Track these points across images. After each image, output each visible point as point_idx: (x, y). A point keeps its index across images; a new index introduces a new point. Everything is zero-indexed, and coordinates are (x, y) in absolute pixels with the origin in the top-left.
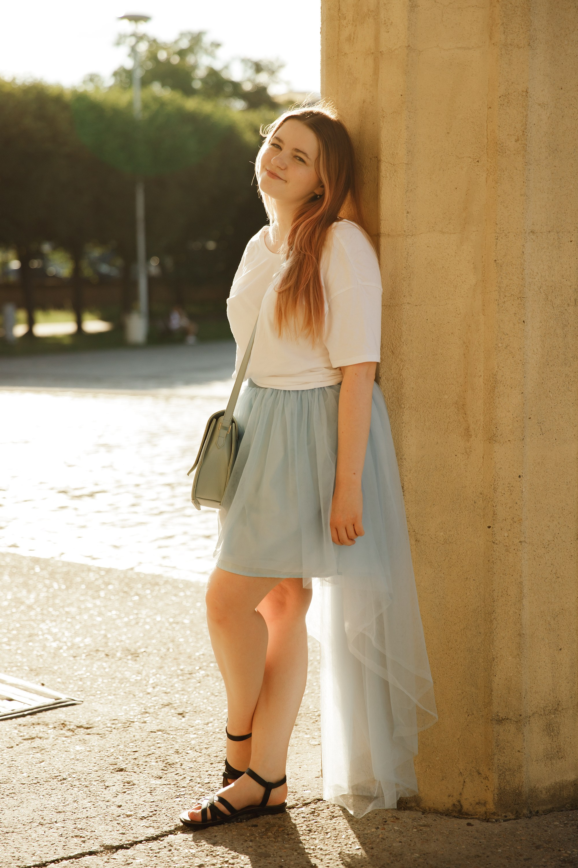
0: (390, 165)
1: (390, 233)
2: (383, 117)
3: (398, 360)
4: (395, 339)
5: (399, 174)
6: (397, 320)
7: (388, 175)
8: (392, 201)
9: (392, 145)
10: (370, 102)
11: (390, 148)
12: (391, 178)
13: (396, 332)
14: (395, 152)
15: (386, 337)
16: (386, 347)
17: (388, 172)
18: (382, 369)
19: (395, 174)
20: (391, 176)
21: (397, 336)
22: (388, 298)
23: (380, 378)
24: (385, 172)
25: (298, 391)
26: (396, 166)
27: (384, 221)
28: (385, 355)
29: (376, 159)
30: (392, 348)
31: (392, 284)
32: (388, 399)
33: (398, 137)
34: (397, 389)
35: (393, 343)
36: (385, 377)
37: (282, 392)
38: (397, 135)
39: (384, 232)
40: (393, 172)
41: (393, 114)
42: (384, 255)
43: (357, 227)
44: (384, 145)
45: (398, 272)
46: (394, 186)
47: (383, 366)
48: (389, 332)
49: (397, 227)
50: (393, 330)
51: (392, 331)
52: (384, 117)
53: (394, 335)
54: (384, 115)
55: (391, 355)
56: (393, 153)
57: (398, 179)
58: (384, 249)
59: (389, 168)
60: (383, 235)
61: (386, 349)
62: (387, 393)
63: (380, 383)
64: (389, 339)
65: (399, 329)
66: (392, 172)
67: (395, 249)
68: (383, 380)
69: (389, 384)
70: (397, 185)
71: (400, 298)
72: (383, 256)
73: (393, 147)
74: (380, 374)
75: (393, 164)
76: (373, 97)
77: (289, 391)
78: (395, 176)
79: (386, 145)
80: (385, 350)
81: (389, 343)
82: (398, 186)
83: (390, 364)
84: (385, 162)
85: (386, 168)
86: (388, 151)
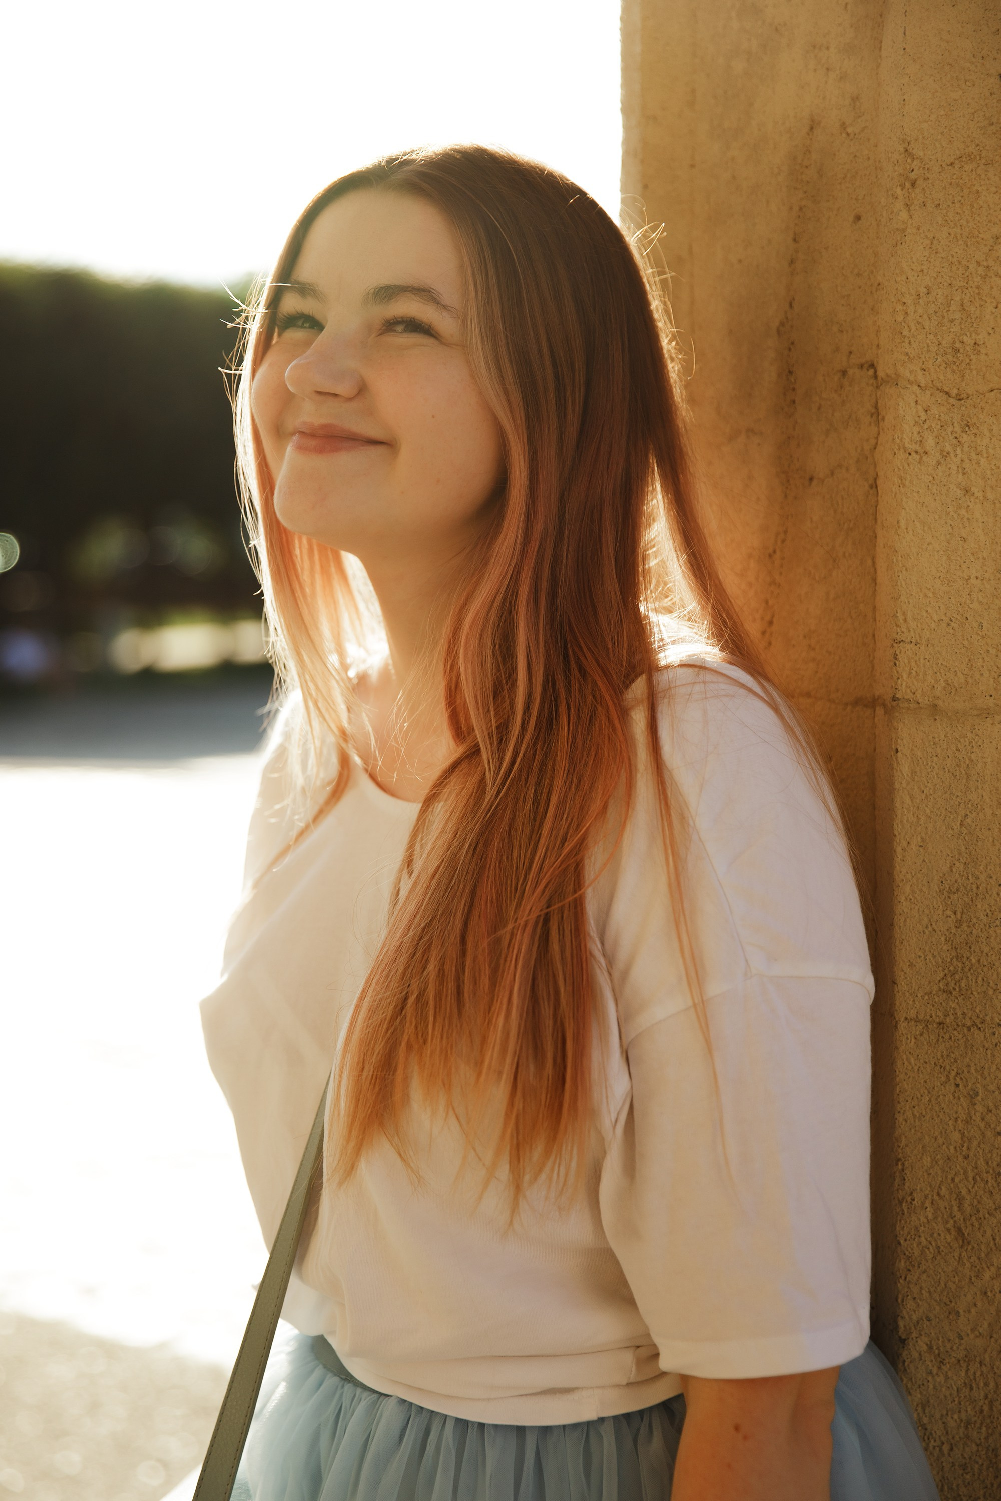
0: (941, 397)
1: (940, 703)
2: (908, 185)
3: (987, 1275)
4: (971, 1174)
5: (986, 441)
6: (981, 1091)
7: (930, 442)
8: (949, 558)
9: (953, 308)
10: (843, 126)
11: (941, 324)
12: (945, 455)
13: (975, 1143)
14: (965, 339)
15: (927, 1160)
16: (928, 1204)
17: (930, 428)
18: (910, 1304)
19: (965, 438)
20: (948, 448)
21: (982, 1162)
22: (935, 988)
23: (903, 1342)
24: (916, 429)
25: (520, 1431)
26: (969, 401)
27: (908, 647)
28: (924, 1243)
29: (871, 372)
30: (958, 1215)
31: (954, 930)
32: (946, 1448)
33: (981, 270)
34: (986, 1408)
35: (964, 1192)
36: (927, 1340)
37: (450, 1426)
38: (978, 263)
39: (910, 696)
40: (958, 428)
41: (957, 166)
42: (912, 797)
43: (750, 690)
44: (911, 309)
45: (983, 877)
46: (959, 493)
47: (915, 1290)
48: (941, 1141)
49: (977, 676)
50: (963, 1135)
51: (956, 1136)
52: (913, 184)
53: (966, 1157)
54: (913, 176)
55: (956, 1245)
56: (958, 345)
57: (978, 463)
58: (914, 772)
59: (935, 411)
60: (908, 709)
61: (930, 1216)
62: (938, 1416)
63: (900, 1366)
64: (943, 1171)
65: (989, 1134)
66: (950, 429)
67: (968, 776)
68: (915, 1355)
69: (947, 1378)
70: (974, 490)
71: (991, 992)
72: (908, 800)
73: (958, 315)
74: (901, 1324)
75: (954, 392)
76: (855, 99)
77: (482, 1426)
78: (966, 449)
79: (920, 311)
80: (923, 1219)
81: (944, 1191)
82: (980, 495)
83: (950, 1284)
84: (915, 388)
85: (924, 416)
86: (932, 337)
